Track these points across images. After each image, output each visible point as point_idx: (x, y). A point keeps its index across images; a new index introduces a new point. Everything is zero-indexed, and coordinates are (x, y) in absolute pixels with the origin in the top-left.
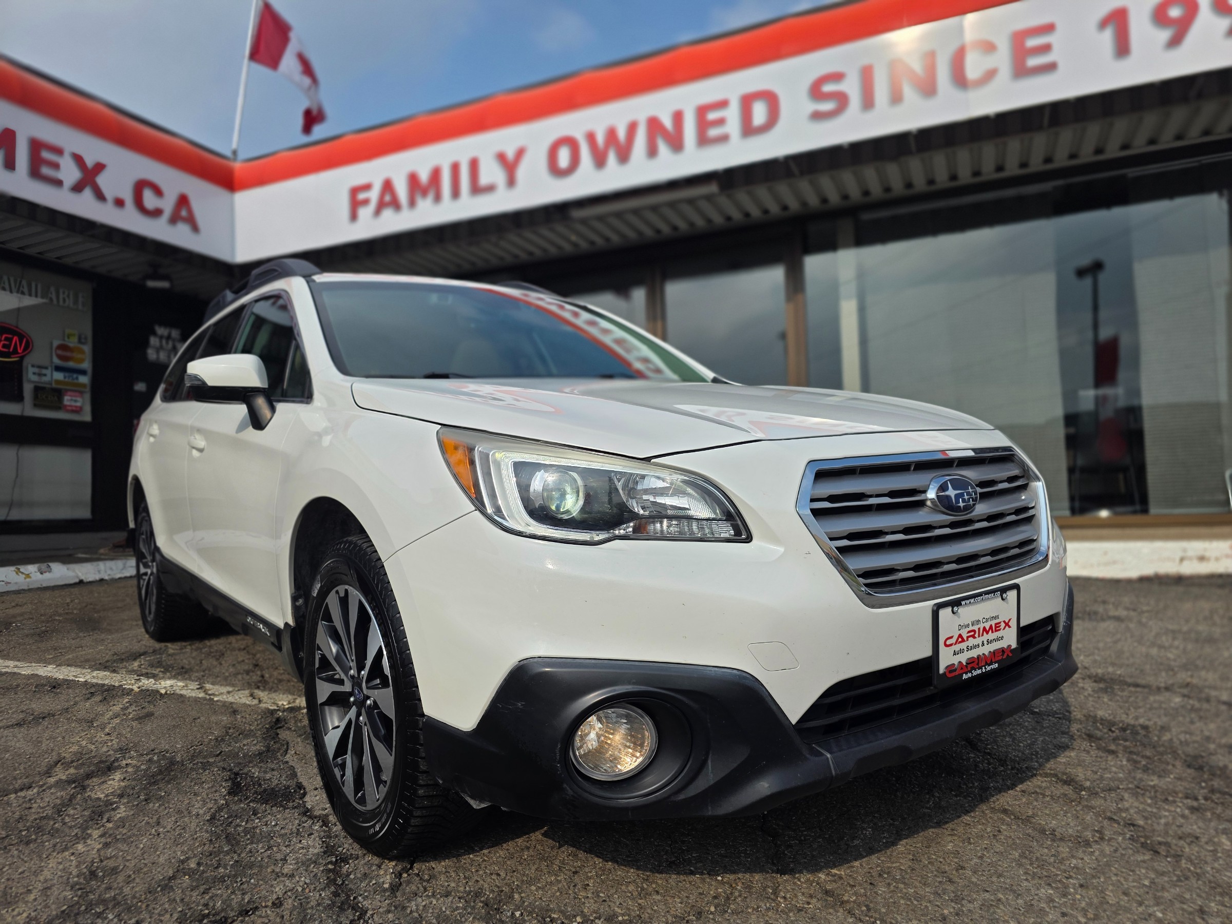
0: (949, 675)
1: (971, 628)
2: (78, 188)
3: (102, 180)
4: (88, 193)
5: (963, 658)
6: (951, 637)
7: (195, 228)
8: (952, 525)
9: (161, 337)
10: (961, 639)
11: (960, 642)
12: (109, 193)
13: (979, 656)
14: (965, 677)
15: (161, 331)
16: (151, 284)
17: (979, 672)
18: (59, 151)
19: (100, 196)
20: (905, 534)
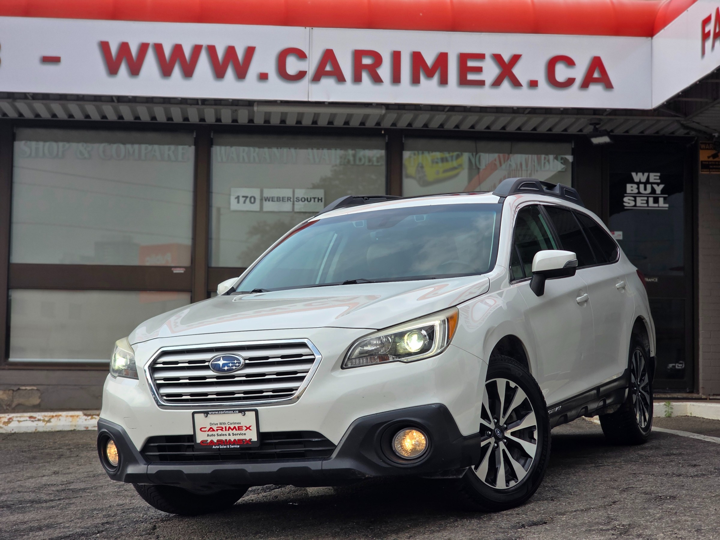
0: (203, 444)
1: (219, 426)
2: (497, 83)
3: (517, 71)
4: (506, 84)
5: (215, 439)
6: (205, 428)
7: (608, 86)
8: (217, 377)
9: (638, 184)
10: (211, 429)
11: (211, 431)
12: (523, 80)
13: (226, 440)
14: (214, 447)
15: (638, 177)
16: (596, 141)
17: (225, 447)
18: (481, 57)
19: (516, 83)
20: (190, 380)
